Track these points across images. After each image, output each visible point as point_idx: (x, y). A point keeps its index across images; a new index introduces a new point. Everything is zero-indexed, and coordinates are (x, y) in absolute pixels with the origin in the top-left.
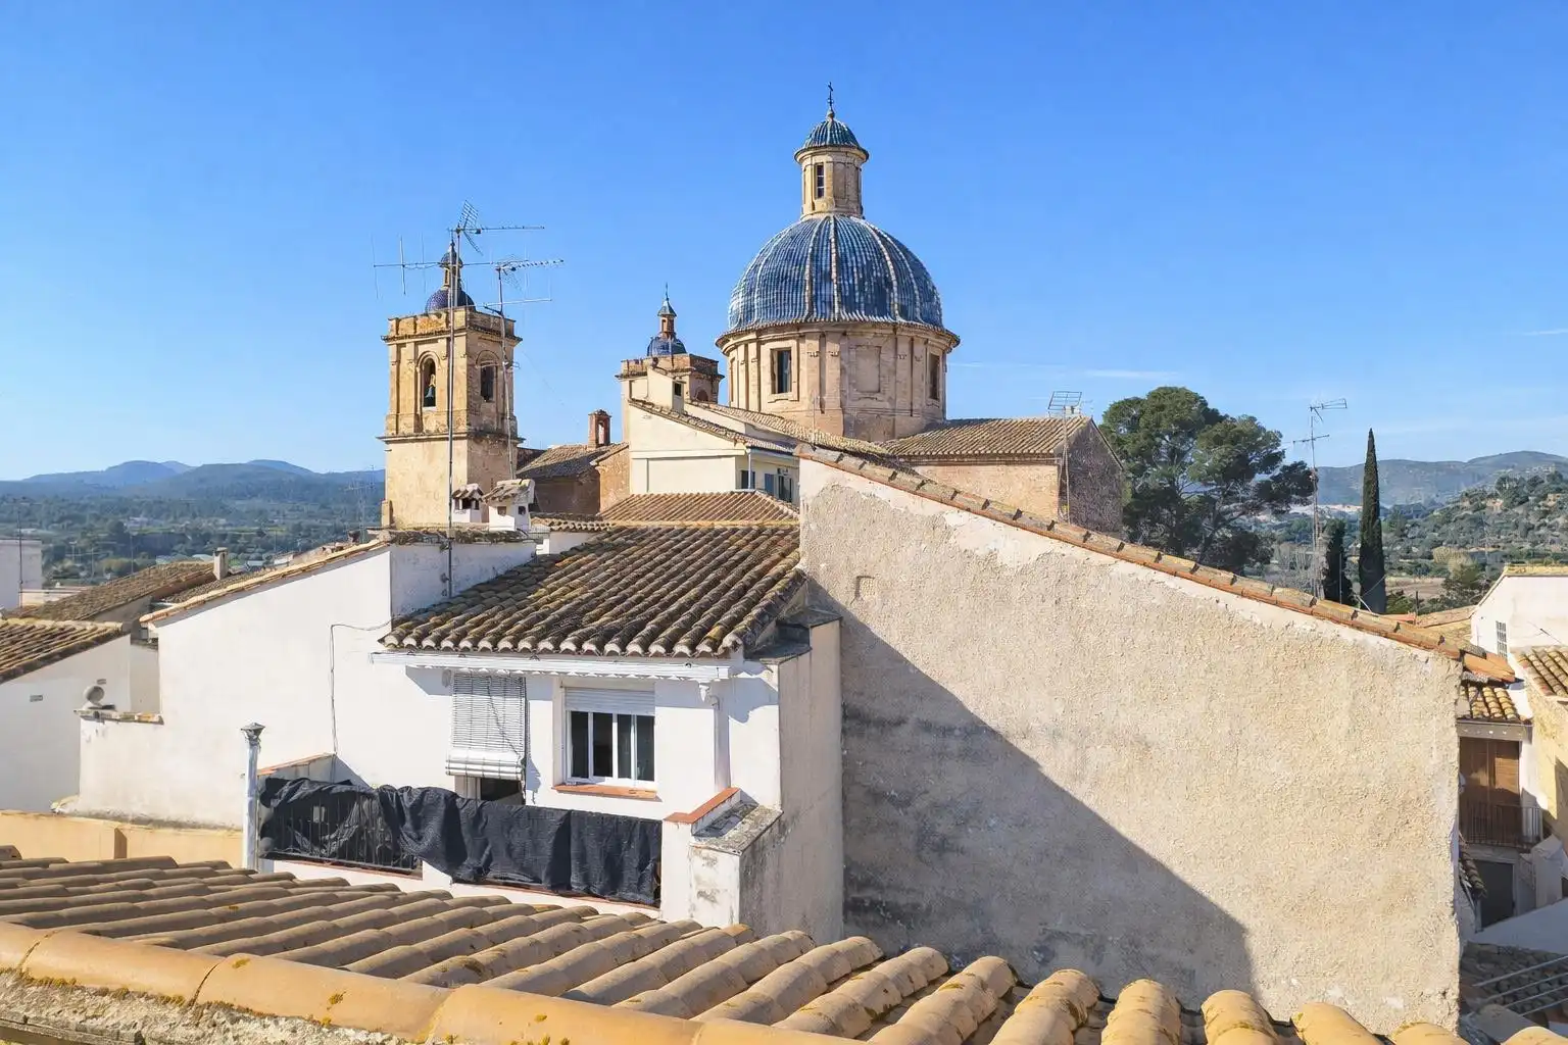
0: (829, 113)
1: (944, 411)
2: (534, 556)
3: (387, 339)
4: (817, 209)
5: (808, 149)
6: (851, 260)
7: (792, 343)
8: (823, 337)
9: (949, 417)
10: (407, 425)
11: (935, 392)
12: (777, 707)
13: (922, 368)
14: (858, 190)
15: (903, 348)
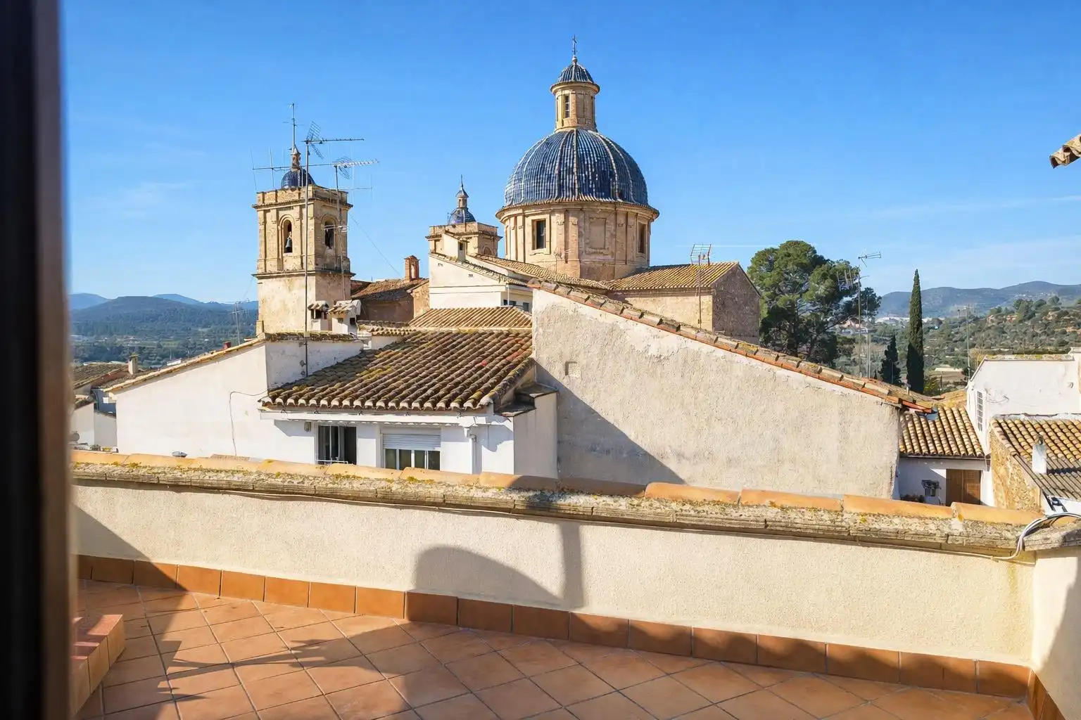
0: (574, 59)
1: (648, 261)
2: (362, 351)
3: (256, 207)
4: (565, 125)
5: (560, 84)
6: (587, 161)
7: (546, 216)
8: (566, 213)
9: (651, 265)
10: (272, 267)
11: (643, 247)
12: (513, 441)
13: (634, 233)
14: (593, 113)
15: (621, 220)
